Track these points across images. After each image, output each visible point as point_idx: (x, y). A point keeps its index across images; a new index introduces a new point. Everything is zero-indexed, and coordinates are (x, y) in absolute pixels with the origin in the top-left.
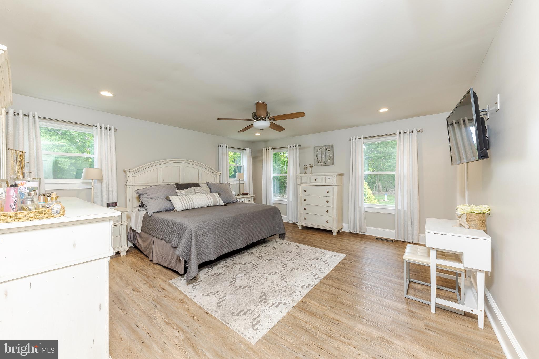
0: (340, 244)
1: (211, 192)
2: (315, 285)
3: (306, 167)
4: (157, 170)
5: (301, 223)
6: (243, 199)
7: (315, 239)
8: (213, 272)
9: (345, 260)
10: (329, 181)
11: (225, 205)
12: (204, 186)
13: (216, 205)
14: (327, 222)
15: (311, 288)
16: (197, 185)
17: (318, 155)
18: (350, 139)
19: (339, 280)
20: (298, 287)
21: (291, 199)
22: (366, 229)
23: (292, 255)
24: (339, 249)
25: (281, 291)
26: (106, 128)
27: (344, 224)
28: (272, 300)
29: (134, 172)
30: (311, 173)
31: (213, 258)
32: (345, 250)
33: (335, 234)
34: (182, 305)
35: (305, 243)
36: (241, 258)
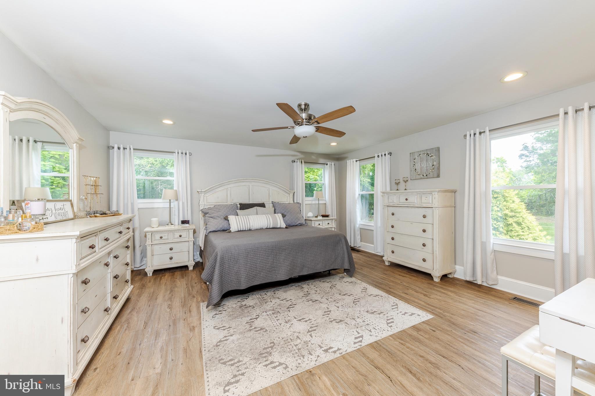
0: (436, 296)
1: (275, 213)
2: (348, 352)
3: (397, 182)
4: (227, 190)
5: (389, 258)
6: (320, 222)
7: (399, 282)
8: (244, 303)
9: (425, 325)
10: (426, 200)
11: (286, 228)
12: (269, 207)
13: (276, 227)
14: (424, 260)
15: (337, 355)
16: (262, 205)
17: (416, 165)
18: (465, 136)
19: (390, 355)
20: (321, 347)
21: (379, 224)
22: (497, 280)
23: (348, 300)
24: (429, 304)
25: (295, 348)
26: (182, 153)
27: (458, 267)
28: (276, 357)
29: (206, 192)
30: (406, 190)
31: (243, 287)
32: (437, 308)
33: (437, 280)
34: (189, 332)
35: (380, 286)
36: (285, 292)
